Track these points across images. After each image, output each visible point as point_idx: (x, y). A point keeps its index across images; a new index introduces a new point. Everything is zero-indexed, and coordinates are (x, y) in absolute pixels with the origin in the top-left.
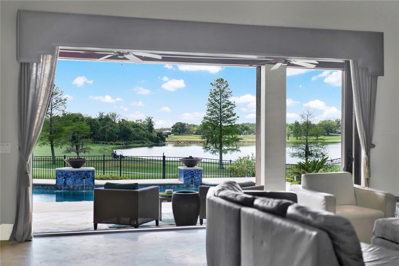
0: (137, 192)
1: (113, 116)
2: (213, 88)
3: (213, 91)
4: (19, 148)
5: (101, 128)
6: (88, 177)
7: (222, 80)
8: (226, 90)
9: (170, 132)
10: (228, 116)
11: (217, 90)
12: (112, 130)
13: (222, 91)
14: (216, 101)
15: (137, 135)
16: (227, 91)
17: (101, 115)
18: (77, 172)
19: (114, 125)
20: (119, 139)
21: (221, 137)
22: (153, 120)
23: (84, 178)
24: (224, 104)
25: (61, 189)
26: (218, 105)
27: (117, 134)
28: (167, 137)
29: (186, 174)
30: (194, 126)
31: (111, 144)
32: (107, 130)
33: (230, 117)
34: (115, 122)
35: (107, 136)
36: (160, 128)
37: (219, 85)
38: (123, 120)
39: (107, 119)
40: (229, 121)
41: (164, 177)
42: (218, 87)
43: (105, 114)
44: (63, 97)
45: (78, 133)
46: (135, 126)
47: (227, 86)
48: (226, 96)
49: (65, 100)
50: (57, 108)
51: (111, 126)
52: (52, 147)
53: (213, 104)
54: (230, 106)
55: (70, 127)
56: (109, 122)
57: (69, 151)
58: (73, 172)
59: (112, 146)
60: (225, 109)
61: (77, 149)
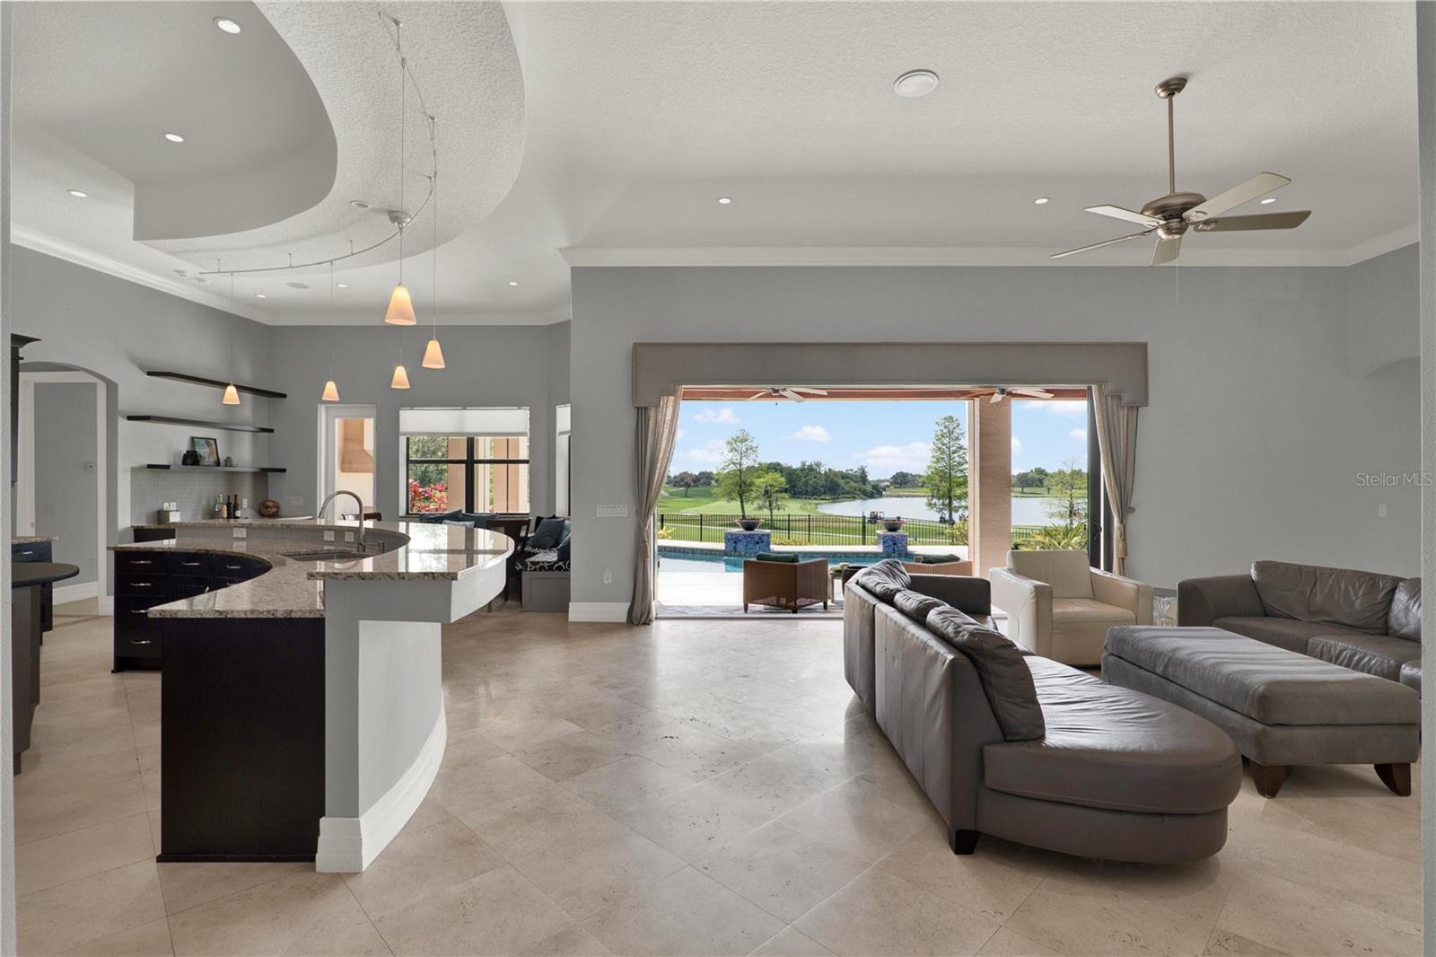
0: (796, 566)
1: (817, 465)
2: (937, 428)
3: (939, 433)
4: (637, 511)
5: (804, 479)
6: (762, 542)
7: (951, 418)
8: (957, 431)
9: (888, 484)
10: (960, 464)
11: (945, 431)
12: (816, 482)
13: (951, 433)
14: (943, 444)
15: (847, 488)
16: (959, 432)
17: (804, 464)
18: (749, 536)
19: (819, 476)
20: (825, 493)
21: (950, 491)
22: (866, 470)
23: (758, 543)
24: (954, 448)
25: (731, 555)
26: (946, 449)
27: (821, 486)
28: (884, 489)
29: (885, 540)
30: (920, 476)
31: (816, 499)
32: (811, 482)
33: (962, 465)
34: (820, 473)
35: (810, 489)
36: (876, 478)
37: (947, 424)
38: (830, 470)
39: (811, 469)
40: (961, 471)
41: (864, 543)
42: (946, 427)
43: (808, 464)
44: (754, 445)
45: (771, 486)
46: (844, 476)
47: (958, 425)
48: (957, 439)
49: (757, 447)
50: (747, 457)
51: (815, 478)
52: (742, 502)
53: (939, 449)
54: (962, 451)
55: (761, 480)
56: (812, 473)
57: (760, 508)
58: (745, 536)
59: (816, 502)
60: (956, 455)
61: (770, 505)
